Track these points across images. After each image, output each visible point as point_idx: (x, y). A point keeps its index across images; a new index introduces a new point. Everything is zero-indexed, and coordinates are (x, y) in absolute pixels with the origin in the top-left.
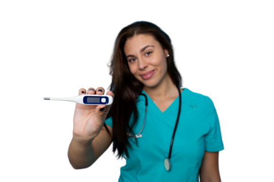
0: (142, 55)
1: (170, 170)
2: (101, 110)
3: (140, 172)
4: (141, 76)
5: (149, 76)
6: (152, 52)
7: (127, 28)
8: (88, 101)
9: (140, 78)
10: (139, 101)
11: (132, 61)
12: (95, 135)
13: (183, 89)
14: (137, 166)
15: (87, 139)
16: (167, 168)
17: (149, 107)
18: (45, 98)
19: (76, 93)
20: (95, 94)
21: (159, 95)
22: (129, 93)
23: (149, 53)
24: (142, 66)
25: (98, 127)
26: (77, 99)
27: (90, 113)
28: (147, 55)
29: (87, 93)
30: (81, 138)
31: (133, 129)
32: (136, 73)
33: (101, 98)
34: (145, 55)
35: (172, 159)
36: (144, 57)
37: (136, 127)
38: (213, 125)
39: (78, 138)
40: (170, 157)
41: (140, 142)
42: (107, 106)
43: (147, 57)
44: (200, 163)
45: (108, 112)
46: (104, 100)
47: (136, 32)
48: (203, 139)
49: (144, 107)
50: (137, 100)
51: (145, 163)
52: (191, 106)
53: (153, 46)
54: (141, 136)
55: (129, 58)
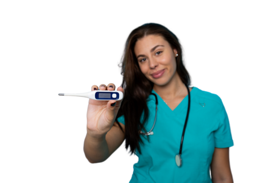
0: (152, 55)
1: (181, 166)
2: (112, 105)
3: (152, 168)
4: (152, 75)
5: (160, 75)
6: (162, 52)
7: (137, 30)
8: (100, 97)
9: (151, 78)
10: (149, 100)
11: (143, 61)
12: (108, 129)
13: (192, 88)
14: (149, 163)
15: (101, 133)
16: (178, 164)
17: (159, 106)
18: (60, 94)
19: (88, 89)
20: (107, 89)
21: (169, 94)
22: (139, 92)
23: (159, 53)
24: (153, 65)
25: (110, 122)
26: (90, 95)
27: (102, 109)
28: (157, 54)
29: (98, 89)
30: (95, 133)
31: (144, 126)
32: (147, 73)
33: (112, 93)
34: (155, 55)
35: (183, 155)
36: (154, 57)
37: (147, 124)
38: (222, 122)
39: (92, 133)
40: (180, 153)
41: (151, 139)
42: (118, 102)
43: (157, 56)
44: (211, 158)
45: (119, 108)
46: (114, 96)
47: (146, 33)
48: (212, 134)
49: (154, 105)
50: (148, 99)
51: (156, 159)
52: (200, 104)
53: (162, 46)
54: (152, 133)
55: (140, 58)
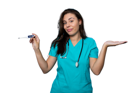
4: (67, 30)
5: (70, 30)
6: (73, 21)
9: (67, 31)
11: (65, 24)
23: (72, 21)
24: (68, 26)
28: (71, 22)
36: (69, 22)
43: (71, 23)
53: (74, 18)
55: (64, 22)
